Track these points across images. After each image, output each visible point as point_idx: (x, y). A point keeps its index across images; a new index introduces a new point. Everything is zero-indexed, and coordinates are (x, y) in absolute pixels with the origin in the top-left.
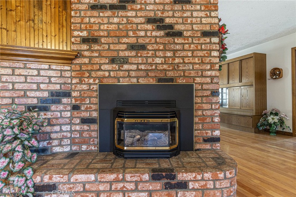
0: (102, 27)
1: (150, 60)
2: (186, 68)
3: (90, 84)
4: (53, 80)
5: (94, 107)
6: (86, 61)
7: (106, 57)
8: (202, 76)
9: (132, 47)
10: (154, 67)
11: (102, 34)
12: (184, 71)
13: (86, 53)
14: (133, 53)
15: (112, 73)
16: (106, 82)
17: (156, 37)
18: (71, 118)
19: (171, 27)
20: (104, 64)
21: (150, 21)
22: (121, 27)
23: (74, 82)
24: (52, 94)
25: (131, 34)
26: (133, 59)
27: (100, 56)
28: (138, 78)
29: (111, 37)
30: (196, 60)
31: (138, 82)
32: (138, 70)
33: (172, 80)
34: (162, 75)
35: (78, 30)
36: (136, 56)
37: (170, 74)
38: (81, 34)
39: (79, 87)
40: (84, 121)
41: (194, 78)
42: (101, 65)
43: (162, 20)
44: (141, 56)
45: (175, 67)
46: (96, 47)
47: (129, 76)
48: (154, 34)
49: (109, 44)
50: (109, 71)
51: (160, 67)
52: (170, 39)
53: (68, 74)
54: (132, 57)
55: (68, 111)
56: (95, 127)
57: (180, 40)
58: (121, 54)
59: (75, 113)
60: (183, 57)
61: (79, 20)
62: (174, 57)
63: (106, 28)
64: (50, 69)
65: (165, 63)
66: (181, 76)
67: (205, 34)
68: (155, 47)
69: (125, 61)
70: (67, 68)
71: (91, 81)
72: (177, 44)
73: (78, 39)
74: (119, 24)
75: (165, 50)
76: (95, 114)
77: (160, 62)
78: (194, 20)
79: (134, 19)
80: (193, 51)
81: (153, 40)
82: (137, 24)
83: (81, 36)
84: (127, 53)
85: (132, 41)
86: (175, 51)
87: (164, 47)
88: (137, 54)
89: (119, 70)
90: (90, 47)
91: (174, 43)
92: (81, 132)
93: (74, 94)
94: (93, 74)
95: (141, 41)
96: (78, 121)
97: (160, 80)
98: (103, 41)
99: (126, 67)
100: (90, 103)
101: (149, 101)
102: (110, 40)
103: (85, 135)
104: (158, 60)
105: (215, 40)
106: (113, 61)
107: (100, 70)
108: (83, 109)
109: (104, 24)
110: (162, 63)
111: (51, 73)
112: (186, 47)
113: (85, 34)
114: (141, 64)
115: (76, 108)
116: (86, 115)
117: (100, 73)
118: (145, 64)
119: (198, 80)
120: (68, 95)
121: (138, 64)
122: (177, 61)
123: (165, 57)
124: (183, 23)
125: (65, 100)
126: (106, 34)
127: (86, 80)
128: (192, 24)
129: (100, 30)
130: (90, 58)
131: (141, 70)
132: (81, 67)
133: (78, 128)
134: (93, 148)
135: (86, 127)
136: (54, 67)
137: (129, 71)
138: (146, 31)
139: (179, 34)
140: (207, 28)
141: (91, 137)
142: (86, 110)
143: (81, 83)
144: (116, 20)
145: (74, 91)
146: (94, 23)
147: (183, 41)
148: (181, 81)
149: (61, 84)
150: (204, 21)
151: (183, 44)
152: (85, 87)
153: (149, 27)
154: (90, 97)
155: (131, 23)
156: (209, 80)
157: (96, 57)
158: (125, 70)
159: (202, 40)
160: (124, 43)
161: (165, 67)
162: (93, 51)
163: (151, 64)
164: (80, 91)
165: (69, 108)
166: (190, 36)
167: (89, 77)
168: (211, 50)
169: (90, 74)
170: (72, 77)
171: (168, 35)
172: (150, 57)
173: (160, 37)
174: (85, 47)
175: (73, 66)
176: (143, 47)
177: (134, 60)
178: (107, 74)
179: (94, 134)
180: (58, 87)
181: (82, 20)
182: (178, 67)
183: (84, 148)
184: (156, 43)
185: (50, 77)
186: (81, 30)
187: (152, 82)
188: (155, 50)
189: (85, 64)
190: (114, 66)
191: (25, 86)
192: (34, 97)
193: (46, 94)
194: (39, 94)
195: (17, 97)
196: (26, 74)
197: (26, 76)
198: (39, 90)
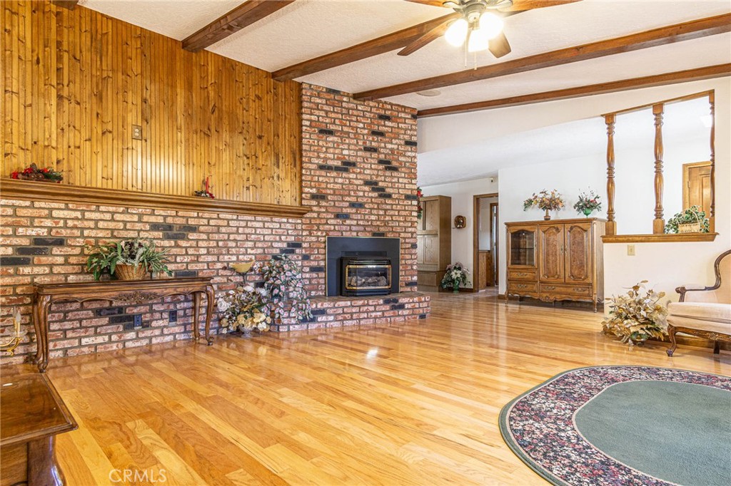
0: (329, 186)
1: (367, 217)
2: (394, 224)
3: (318, 237)
4: (290, 232)
5: (322, 257)
6: (315, 215)
7: (332, 213)
8: (405, 232)
9: (352, 205)
10: (370, 223)
11: (329, 192)
12: (392, 227)
13: (315, 209)
14: (354, 211)
15: (336, 227)
16: (332, 234)
17: (372, 197)
18: (303, 266)
19: (383, 189)
20: (330, 218)
21: (367, 183)
22: (344, 186)
23: (304, 234)
24: (289, 245)
25: (352, 193)
26: (354, 215)
27: (327, 212)
28: (357, 232)
29: (337, 195)
30: (401, 219)
31: (357, 235)
32: (358, 225)
33: (383, 234)
34: (376, 230)
35: (308, 187)
36: (357, 213)
37: (382, 229)
38: (311, 191)
39: (309, 239)
40: (313, 269)
41: (399, 233)
42: (327, 219)
43: (376, 183)
44: (360, 213)
45: (386, 223)
46: (323, 203)
47: (350, 230)
48: (370, 194)
49: (334, 201)
50: (334, 225)
51: (375, 223)
52: (382, 200)
53: (299, 227)
54: (353, 213)
55: (299, 260)
56: (322, 275)
57: (389, 201)
58: (344, 210)
59: (305, 262)
60: (392, 216)
61: (309, 178)
62: (385, 215)
63: (332, 187)
64: (288, 222)
65: (378, 220)
66: (390, 232)
67: (408, 197)
68: (371, 206)
69: (347, 216)
70: (299, 221)
71: (319, 234)
72: (387, 204)
73: (309, 195)
74: (342, 184)
75: (378, 209)
76: (322, 263)
77: (374, 219)
78: (400, 185)
79: (355, 181)
80: (399, 211)
81: (369, 201)
82: (357, 185)
83: (310, 193)
84: (349, 210)
85: (353, 199)
86: (386, 210)
87: (378, 207)
88: (357, 211)
89: (343, 224)
90: (319, 203)
91: (386, 203)
92: (310, 279)
93: (305, 245)
94: (321, 227)
95: (360, 200)
96: (308, 270)
97: (374, 234)
98: (329, 198)
99: (348, 222)
100: (318, 253)
101: (359, 252)
102: (335, 198)
103: (314, 282)
104: (373, 218)
105: (415, 203)
106: (337, 216)
107: (327, 224)
108: (312, 258)
109: (330, 183)
110: (376, 220)
111: (288, 226)
112: (394, 207)
113: (314, 191)
114: (360, 220)
115: (306, 257)
116: (314, 264)
117: (327, 227)
118: (362, 220)
119: (402, 235)
120: (299, 245)
121: (357, 220)
122: (387, 218)
123: (378, 215)
124: (392, 187)
125: (298, 251)
126: (332, 192)
127: (315, 232)
128: (398, 188)
129: (327, 188)
130: (319, 213)
131: (360, 225)
132: (310, 221)
133: (308, 276)
134: (321, 294)
135: (314, 275)
136: (290, 220)
137: (350, 225)
138: (364, 192)
139: (389, 196)
140: (409, 193)
141: (319, 284)
142: (314, 260)
143: (310, 235)
144: (340, 180)
145: (305, 242)
146: (322, 182)
147: (392, 202)
148: (390, 236)
149: (295, 236)
150: (407, 186)
151: (392, 205)
152: (314, 239)
153: (367, 188)
154: (318, 248)
155: (352, 184)
156: (410, 235)
157: (324, 212)
158: (348, 225)
159: (405, 203)
160: (347, 201)
161: (378, 223)
162: (321, 207)
163: (368, 221)
164: (310, 242)
165: (300, 258)
166: (397, 198)
167: (318, 230)
168: (412, 211)
169: (318, 227)
170: (302, 230)
171: (380, 196)
172: (366, 214)
173: (376, 198)
174: (314, 203)
175: (304, 220)
176: (361, 205)
177: (354, 217)
178: (332, 228)
179: (322, 281)
180: (293, 238)
181: (312, 178)
182: (388, 223)
183: (313, 293)
184: (372, 202)
185: (288, 230)
186: (311, 188)
187: (369, 236)
188: (371, 209)
189: (314, 218)
190: (338, 221)
191: (271, 238)
192: (277, 248)
193: (285, 245)
194: (280, 245)
195: (267, 248)
196: (272, 227)
197: (272, 229)
198: (281, 241)
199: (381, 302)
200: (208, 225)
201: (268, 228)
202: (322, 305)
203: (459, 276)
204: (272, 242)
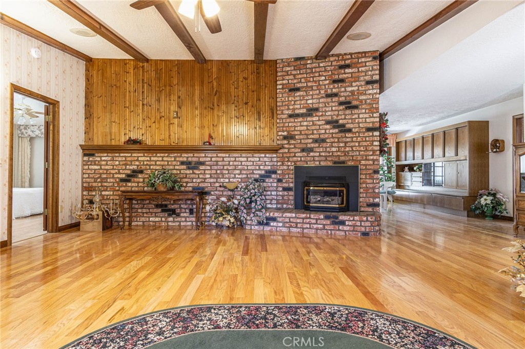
0: (296, 129)
1: (328, 149)
2: (355, 154)
3: (288, 166)
4: (267, 163)
5: (291, 180)
6: (286, 151)
7: (299, 148)
8: (366, 160)
9: (316, 141)
10: (331, 154)
11: (296, 133)
12: (353, 156)
13: (286, 146)
14: (317, 145)
15: (302, 158)
16: (299, 164)
17: (333, 133)
18: (277, 187)
19: (343, 125)
20: (298, 152)
21: (328, 123)
22: (308, 128)
23: (278, 164)
24: (266, 171)
25: (315, 132)
26: (317, 149)
27: (295, 147)
28: (320, 161)
29: (302, 135)
30: (362, 148)
31: (320, 164)
32: (320, 156)
33: (343, 162)
34: (336, 159)
35: (281, 132)
36: (319, 147)
37: (342, 159)
38: (283, 134)
39: (282, 168)
40: (285, 189)
41: (360, 161)
42: (295, 153)
43: (337, 121)
44: (322, 147)
45: (346, 154)
46: (292, 142)
47: (314, 160)
48: (331, 131)
49: (301, 139)
50: (301, 157)
51: (335, 154)
52: (343, 134)
53: (275, 160)
54: (316, 147)
55: (275, 182)
56: (292, 193)
57: (350, 135)
58: (309, 146)
59: (279, 184)
60: (352, 147)
61: (282, 125)
62: (345, 147)
63: (299, 129)
64: (265, 157)
65: (339, 151)
66: (350, 160)
67: (369, 130)
68: (332, 140)
69: (311, 150)
70: (275, 155)
71: (289, 164)
72: (347, 137)
73: (281, 137)
74: (307, 126)
75: (339, 142)
76: (292, 185)
77: (335, 150)
78: (360, 120)
79: (317, 122)
80: (359, 142)
81: (331, 136)
82: (320, 125)
83: (283, 135)
84: (312, 145)
85: (316, 136)
86: (346, 143)
87: (338, 140)
88: (319, 145)
89: (307, 156)
90: (289, 142)
91: (346, 137)
92: (283, 196)
93: (279, 172)
94: (291, 159)
95: (322, 136)
96: (281, 189)
97: (335, 163)
98: (297, 138)
99: (312, 154)
100: (288, 178)
101: (329, 177)
102: (301, 137)
103: (285, 198)
104: (334, 149)
105: (377, 133)
106: (303, 150)
107: (295, 156)
108: (284, 181)
109: (297, 127)
110: (336, 151)
111: (266, 159)
112: (354, 139)
113: (285, 133)
114: (322, 152)
115: (280, 181)
116: (286, 185)
117: (295, 159)
118: (324, 152)
119: (363, 162)
120: (275, 172)
121: (320, 152)
122: (347, 149)
123: (339, 147)
124: (352, 123)
125: (273, 176)
126: (299, 133)
127: (286, 163)
128: (359, 123)
129: (295, 130)
130: (289, 149)
131: (322, 156)
132: (283, 155)
133: (281, 193)
134: (290, 207)
135: (286, 193)
136: (267, 155)
137: (314, 157)
138: (326, 130)
139: (350, 130)
140: (371, 125)
141: (289, 199)
142: (286, 183)
143: (283, 165)
144: (305, 123)
145: (279, 170)
146: (291, 126)
147: (352, 136)
148: (350, 163)
149: (271, 166)
150: (368, 120)
151: (352, 137)
152: (285, 167)
153: (328, 127)
154: (289, 174)
155: (315, 125)
156: (371, 162)
157: (292, 148)
158: (311, 157)
159: (366, 134)
160: (311, 138)
161: (339, 153)
162: (290, 144)
163: (329, 152)
164: (282, 170)
165: (276, 181)
166: (357, 132)
167: (288, 161)
168: (373, 141)
169: (289, 159)
170: (277, 161)
171: (341, 132)
172: (328, 147)
173: (336, 133)
174: (286, 142)
175: (278, 154)
176: (324, 141)
177: (317, 150)
178: (299, 159)
179: (291, 198)
180: (269, 167)
181: (284, 125)
182: (348, 153)
183: (285, 206)
184: (333, 137)
185: (265, 162)
186: (283, 131)
187: (330, 164)
188: (332, 143)
189: (285, 153)
190: (304, 153)
191: (253, 167)
192: (257, 174)
193: (263, 172)
194: (259, 172)
195: (249, 174)
196: (253, 160)
197: (253, 162)
198: (260, 169)
199: (322, 217)
200: (211, 161)
201: (250, 161)
202: (274, 214)
203: (489, 202)
204: (253, 170)
